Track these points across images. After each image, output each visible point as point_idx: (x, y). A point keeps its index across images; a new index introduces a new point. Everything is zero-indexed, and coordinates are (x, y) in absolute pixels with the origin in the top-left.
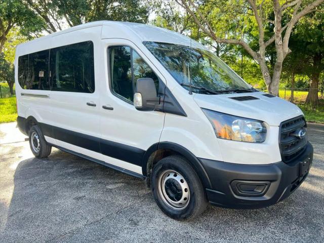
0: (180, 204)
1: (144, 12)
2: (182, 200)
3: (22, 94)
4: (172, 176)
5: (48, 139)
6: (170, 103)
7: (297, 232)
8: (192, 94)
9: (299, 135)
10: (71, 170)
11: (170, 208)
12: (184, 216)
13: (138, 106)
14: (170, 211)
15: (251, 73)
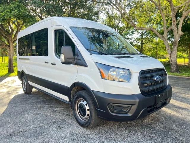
0: (86, 118)
1: (97, 14)
2: (86, 116)
3: (19, 59)
4: (82, 102)
5: (30, 83)
6: (80, 60)
7: (153, 138)
8: (91, 54)
9: (156, 79)
10: (39, 100)
11: (81, 121)
12: (87, 125)
13: (62, 61)
14: (81, 122)
15: (162, 48)
